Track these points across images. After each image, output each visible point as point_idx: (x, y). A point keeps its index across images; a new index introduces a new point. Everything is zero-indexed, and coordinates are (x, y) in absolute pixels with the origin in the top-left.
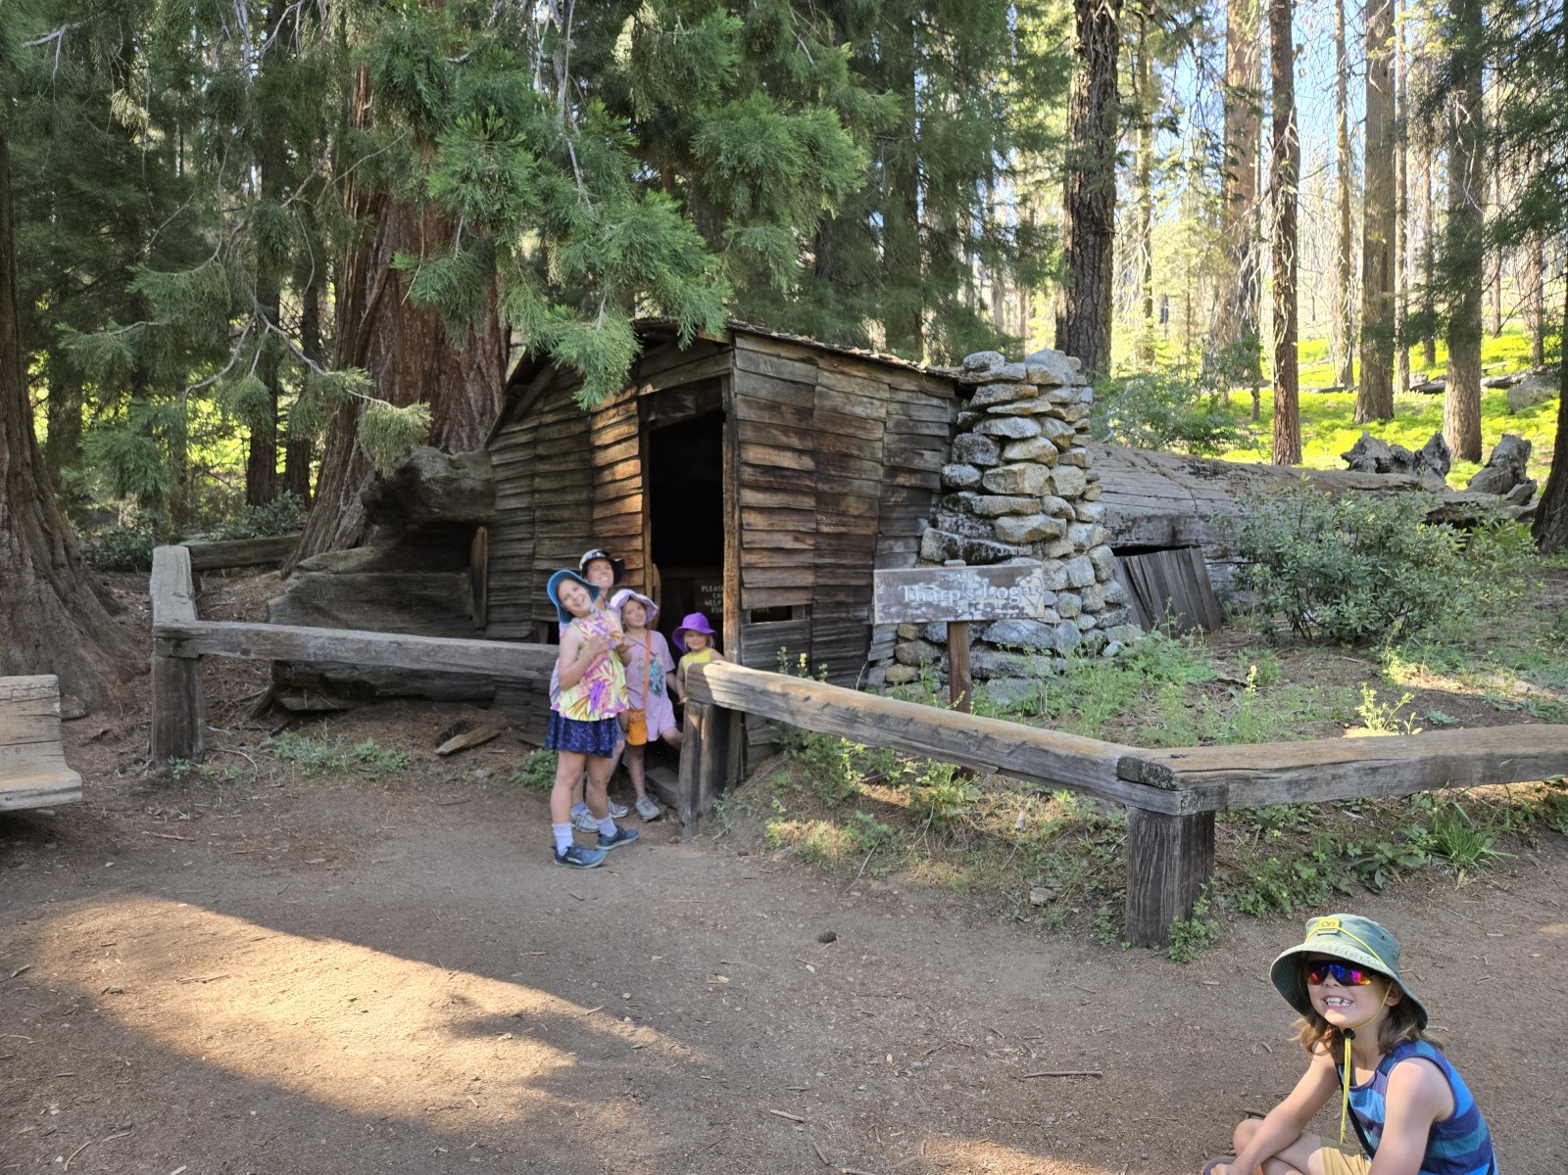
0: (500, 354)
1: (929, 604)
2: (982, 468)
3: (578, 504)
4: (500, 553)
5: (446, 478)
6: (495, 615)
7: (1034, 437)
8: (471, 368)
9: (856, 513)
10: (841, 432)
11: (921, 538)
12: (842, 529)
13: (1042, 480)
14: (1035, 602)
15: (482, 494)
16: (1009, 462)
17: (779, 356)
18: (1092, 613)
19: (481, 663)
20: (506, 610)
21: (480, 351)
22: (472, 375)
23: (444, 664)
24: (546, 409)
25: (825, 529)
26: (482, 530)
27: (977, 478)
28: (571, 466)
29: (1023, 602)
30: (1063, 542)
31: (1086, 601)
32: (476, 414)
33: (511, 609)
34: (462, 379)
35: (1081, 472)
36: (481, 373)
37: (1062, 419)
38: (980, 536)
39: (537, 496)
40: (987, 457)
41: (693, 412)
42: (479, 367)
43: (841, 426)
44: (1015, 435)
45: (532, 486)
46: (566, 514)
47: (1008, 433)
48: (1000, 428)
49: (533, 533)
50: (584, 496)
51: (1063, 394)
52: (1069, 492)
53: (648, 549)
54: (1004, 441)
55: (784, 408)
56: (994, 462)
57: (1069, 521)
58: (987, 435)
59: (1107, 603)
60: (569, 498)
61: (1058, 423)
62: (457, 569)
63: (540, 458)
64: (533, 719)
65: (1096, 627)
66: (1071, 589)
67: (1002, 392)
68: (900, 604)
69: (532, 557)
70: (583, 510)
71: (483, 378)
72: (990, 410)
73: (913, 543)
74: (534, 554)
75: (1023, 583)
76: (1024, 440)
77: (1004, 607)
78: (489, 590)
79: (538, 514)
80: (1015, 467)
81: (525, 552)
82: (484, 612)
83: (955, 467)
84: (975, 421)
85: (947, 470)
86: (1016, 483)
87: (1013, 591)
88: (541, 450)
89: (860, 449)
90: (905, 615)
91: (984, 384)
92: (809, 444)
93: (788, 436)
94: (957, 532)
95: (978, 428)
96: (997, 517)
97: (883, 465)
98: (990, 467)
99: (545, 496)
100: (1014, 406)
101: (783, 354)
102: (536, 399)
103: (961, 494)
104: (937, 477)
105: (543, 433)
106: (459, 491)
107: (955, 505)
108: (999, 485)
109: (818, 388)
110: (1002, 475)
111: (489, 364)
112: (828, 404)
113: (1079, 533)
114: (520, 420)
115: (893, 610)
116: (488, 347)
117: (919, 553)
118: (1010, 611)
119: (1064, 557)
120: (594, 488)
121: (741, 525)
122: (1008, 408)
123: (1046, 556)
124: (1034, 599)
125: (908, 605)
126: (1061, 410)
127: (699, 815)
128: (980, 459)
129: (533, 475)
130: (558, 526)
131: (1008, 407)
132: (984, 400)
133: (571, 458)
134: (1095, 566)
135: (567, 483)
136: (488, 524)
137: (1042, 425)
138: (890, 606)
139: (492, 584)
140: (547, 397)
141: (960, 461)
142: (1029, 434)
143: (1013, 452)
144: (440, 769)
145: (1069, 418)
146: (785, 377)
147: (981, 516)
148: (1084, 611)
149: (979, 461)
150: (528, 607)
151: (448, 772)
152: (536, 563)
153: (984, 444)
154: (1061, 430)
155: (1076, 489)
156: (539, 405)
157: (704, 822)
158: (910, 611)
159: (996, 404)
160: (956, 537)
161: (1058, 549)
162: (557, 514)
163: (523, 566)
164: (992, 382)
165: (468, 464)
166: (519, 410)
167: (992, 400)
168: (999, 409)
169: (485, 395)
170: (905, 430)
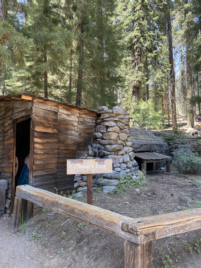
2: (102, 133)
7: (114, 126)
9: (70, 144)
11: (88, 150)
12: (66, 148)
13: (116, 136)
16: (109, 132)
18: (129, 168)
27: (101, 135)
30: (122, 151)
31: (128, 165)
35: (126, 135)
37: (121, 122)
40: (104, 131)
44: (110, 125)
48: (107, 124)
51: (122, 116)
52: (123, 139)
53: (15, 153)
54: (107, 127)
57: (123, 146)
58: (103, 126)
59: (133, 165)
61: (120, 123)
65: (130, 172)
66: (124, 162)
67: (107, 115)
70: (2, 142)
72: (104, 120)
73: (87, 151)
76: (112, 127)
80: (110, 133)
83: (97, 133)
84: (101, 122)
85: (95, 134)
86: (110, 137)
89: (71, 128)
91: (103, 114)
93: (50, 125)
95: (102, 124)
96: (106, 145)
97: (78, 132)
100: (109, 119)
103: (98, 139)
104: (93, 135)
107: (96, 142)
108: (106, 137)
110: (107, 135)
112: (61, 117)
113: (126, 149)
117: (88, 153)
119: (122, 155)
121: (34, 148)
123: (118, 155)
126: (121, 120)
128: (102, 131)
132: (103, 117)
134: (130, 157)
137: (117, 123)
142: (113, 125)
143: (109, 130)
145: (123, 122)
147: (102, 145)
148: (127, 168)
153: (103, 128)
154: (121, 125)
155: (125, 138)
159: (105, 118)
160: (96, 150)
161: (120, 153)
164: (105, 113)
170: (84, 124)
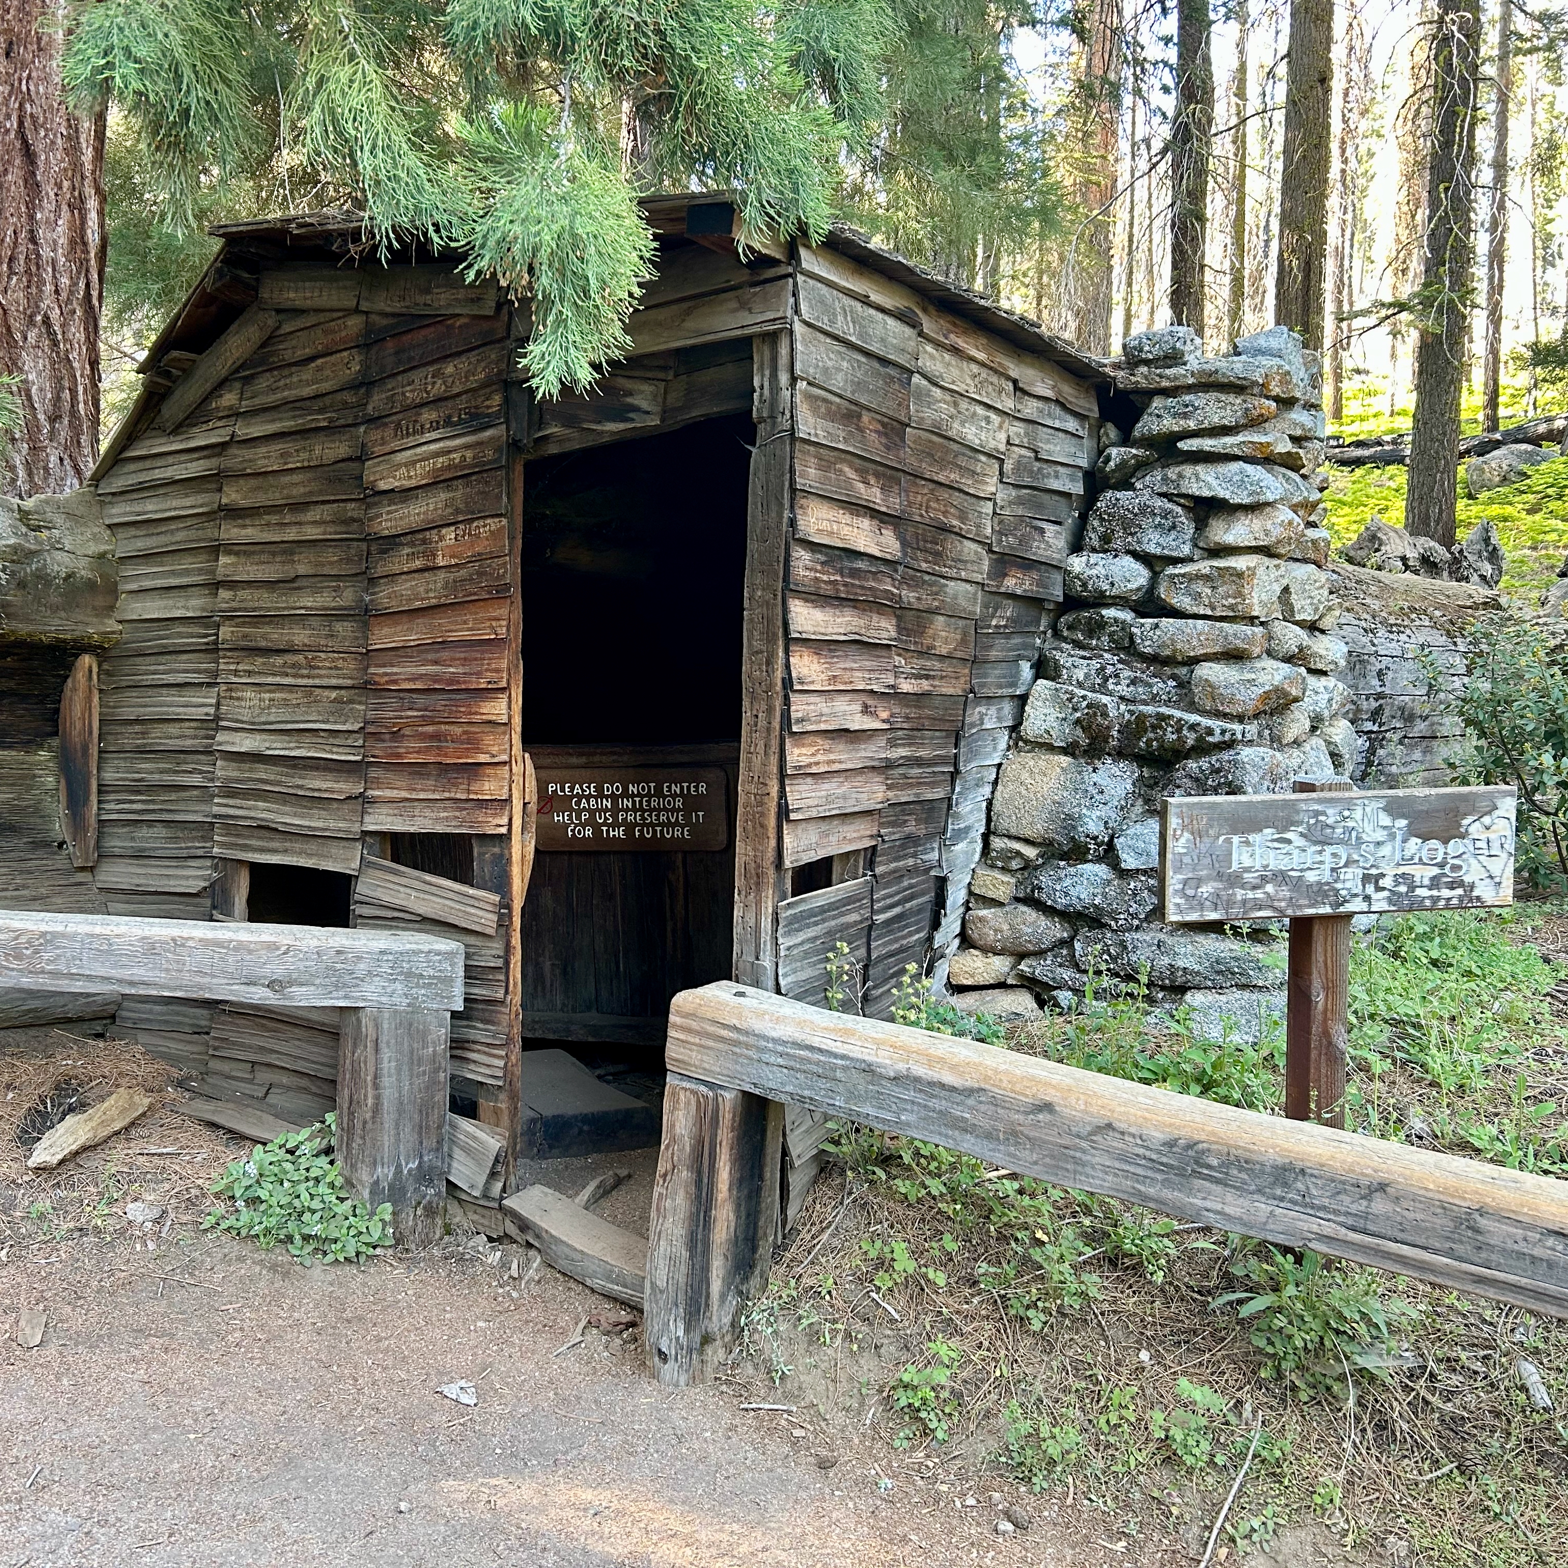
0: (88, 295)
1: (1280, 877)
2: (1155, 562)
3: (331, 616)
4: (130, 713)
5: (15, 549)
6: (116, 842)
7: (1273, 503)
8: (31, 322)
9: (944, 652)
10: (941, 478)
11: (1024, 698)
12: (925, 685)
13: (1276, 589)
14: (1496, 872)
15: (91, 585)
16: (1222, 551)
17: (865, 301)
19: (139, 973)
20: (144, 832)
21: (49, 288)
22: (32, 336)
23: (55, 974)
24: (245, 405)
25: (906, 686)
26: (87, 660)
27: (1144, 580)
28: (312, 533)
29: (1472, 873)
30: (1296, 713)
32: (41, 417)
33: (160, 831)
34: (12, 344)
36: (51, 334)
37: (1295, 470)
38: (1154, 699)
39: (224, 594)
40: (1169, 539)
41: (655, 421)
42: (47, 321)
43: (942, 464)
44: (1235, 498)
45: (213, 572)
46: (300, 636)
47: (1222, 494)
48: (1205, 481)
49: (216, 674)
50: (348, 597)
52: (1307, 614)
53: (517, 721)
54: (1210, 509)
55: (866, 418)
56: (1186, 550)
58: (1169, 496)
60: (308, 601)
61: (1294, 477)
62: (31, 743)
63: (233, 513)
64: (214, 1065)
67: (1213, 409)
68: (1220, 876)
69: (213, 724)
70: (343, 628)
71: (55, 343)
72: (1183, 445)
73: (1007, 708)
74: (217, 718)
75: (1475, 830)
76: (1254, 507)
77: (1435, 883)
78: (102, 789)
79: (225, 632)
81: (199, 713)
82: (92, 834)
83: (1094, 558)
84: (1142, 466)
85: (1077, 563)
86: (1239, 594)
87: (1455, 846)
88: (232, 495)
89: (963, 518)
90: (1230, 903)
91: (1171, 391)
92: (891, 503)
93: (866, 483)
94: (1103, 689)
95: (1151, 481)
96: (1194, 661)
97: (990, 551)
98: (1175, 561)
99: (243, 594)
100: (1240, 438)
101: (874, 297)
102: (222, 384)
103: (1109, 613)
104: (1058, 577)
105: (237, 458)
106: (42, 577)
107: (1090, 634)
108: (1197, 597)
109: (916, 379)
110: (1207, 578)
111: (67, 316)
112: (929, 415)
113: (1315, 694)
114: (177, 430)
115: (1206, 890)
116: (65, 281)
117: (1015, 729)
118: (1446, 893)
120: (372, 581)
121: (788, 683)
122: (1227, 443)
123: (1274, 741)
124: (1496, 866)
125: (1235, 880)
126: (1300, 452)
127: (707, 1339)
128: (1153, 543)
129: (215, 550)
130: (279, 661)
131: (1229, 440)
132: (1169, 424)
133: (314, 514)
134: (1334, 758)
135: (302, 569)
136: (100, 651)
138: (1199, 881)
139: (109, 776)
140: (247, 380)
141: (1105, 546)
144: (44, 1204)
146: (874, 347)
147: (1154, 660)
149: (1152, 549)
150: (206, 829)
151: (60, 1208)
152: (220, 737)
153: (1166, 514)
155: (1316, 610)
156: (229, 399)
157: (716, 1354)
158: (1240, 894)
159: (1199, 433)
160: (1105, 699)
162: (275, 635)
163: (188, 743)
164: (1190, 389)
165: (59, 520)
166: (171, 410)
167: (1192, 424)
168: (1208, 444)
169: (60, 380)
170: (1027, 481)
